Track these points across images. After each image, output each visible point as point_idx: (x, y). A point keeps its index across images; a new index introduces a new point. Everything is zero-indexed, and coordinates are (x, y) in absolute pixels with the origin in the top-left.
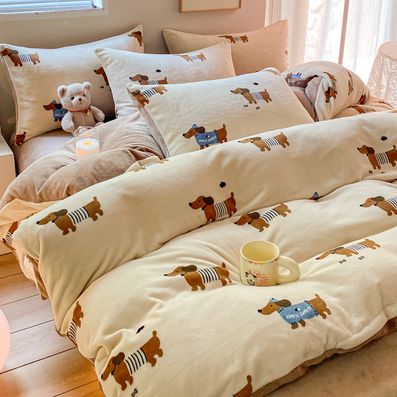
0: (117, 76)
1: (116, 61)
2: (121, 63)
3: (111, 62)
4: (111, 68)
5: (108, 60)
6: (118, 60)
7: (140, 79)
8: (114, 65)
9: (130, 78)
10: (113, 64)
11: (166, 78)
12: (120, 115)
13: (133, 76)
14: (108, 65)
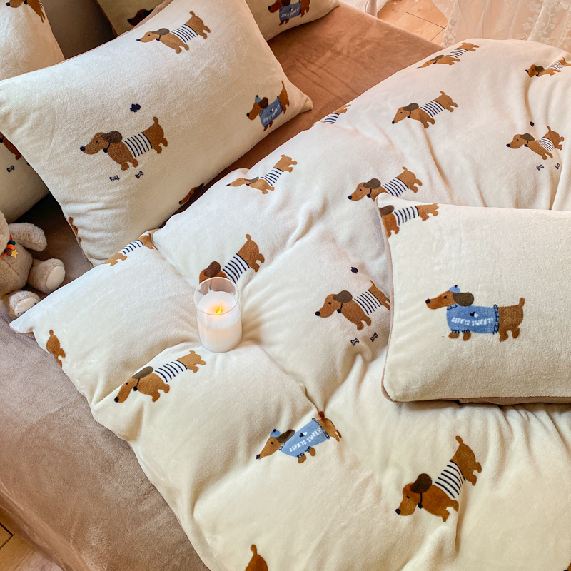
0: (49, 150)
1: (33, 116)
2: (47, 119)
3: (21, 120)
4: (27, 136)
5: (12, 119)
6: (37, 114)
7: (106, 144)
8: (32, 129)
9: (83, 149)
10: (27, 126)
11: (155, 119)
12: (81, 227)
13: (86, 141)
14: (15, 128)
